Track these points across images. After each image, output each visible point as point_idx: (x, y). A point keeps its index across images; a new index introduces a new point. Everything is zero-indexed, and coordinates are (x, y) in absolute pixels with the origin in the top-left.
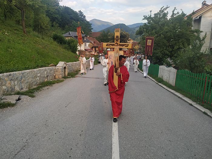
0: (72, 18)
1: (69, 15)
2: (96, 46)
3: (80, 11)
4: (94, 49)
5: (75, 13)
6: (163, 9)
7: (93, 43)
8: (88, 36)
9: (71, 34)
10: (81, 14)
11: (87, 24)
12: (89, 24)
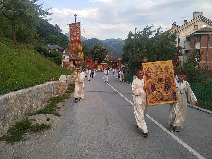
0: (48, 31)
1: (45, 27)
2: (75, 59)
3: (56, 25)
4: (72, 62)
5: (51, 26)
6: (148, 28)
7: (71, 56)
8: (66, 49)
9: (49, 46)
10: (57, 28)
11: (64, 38)
12: (66, 38)
